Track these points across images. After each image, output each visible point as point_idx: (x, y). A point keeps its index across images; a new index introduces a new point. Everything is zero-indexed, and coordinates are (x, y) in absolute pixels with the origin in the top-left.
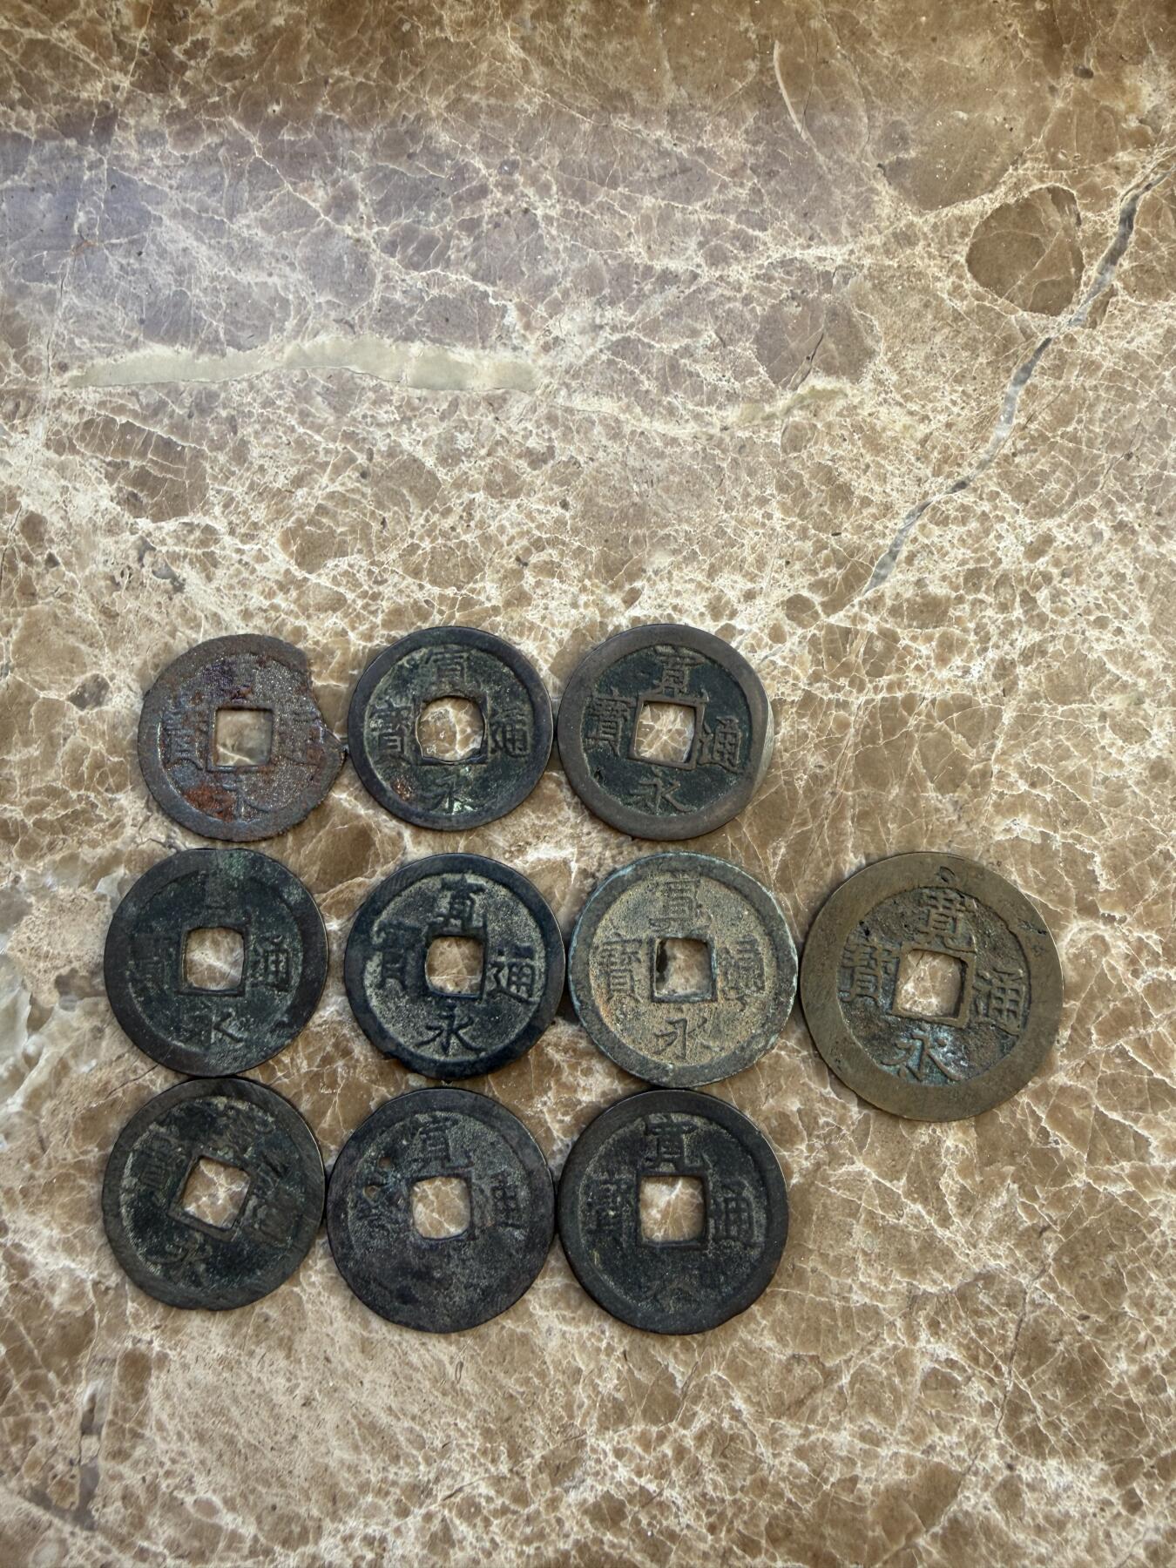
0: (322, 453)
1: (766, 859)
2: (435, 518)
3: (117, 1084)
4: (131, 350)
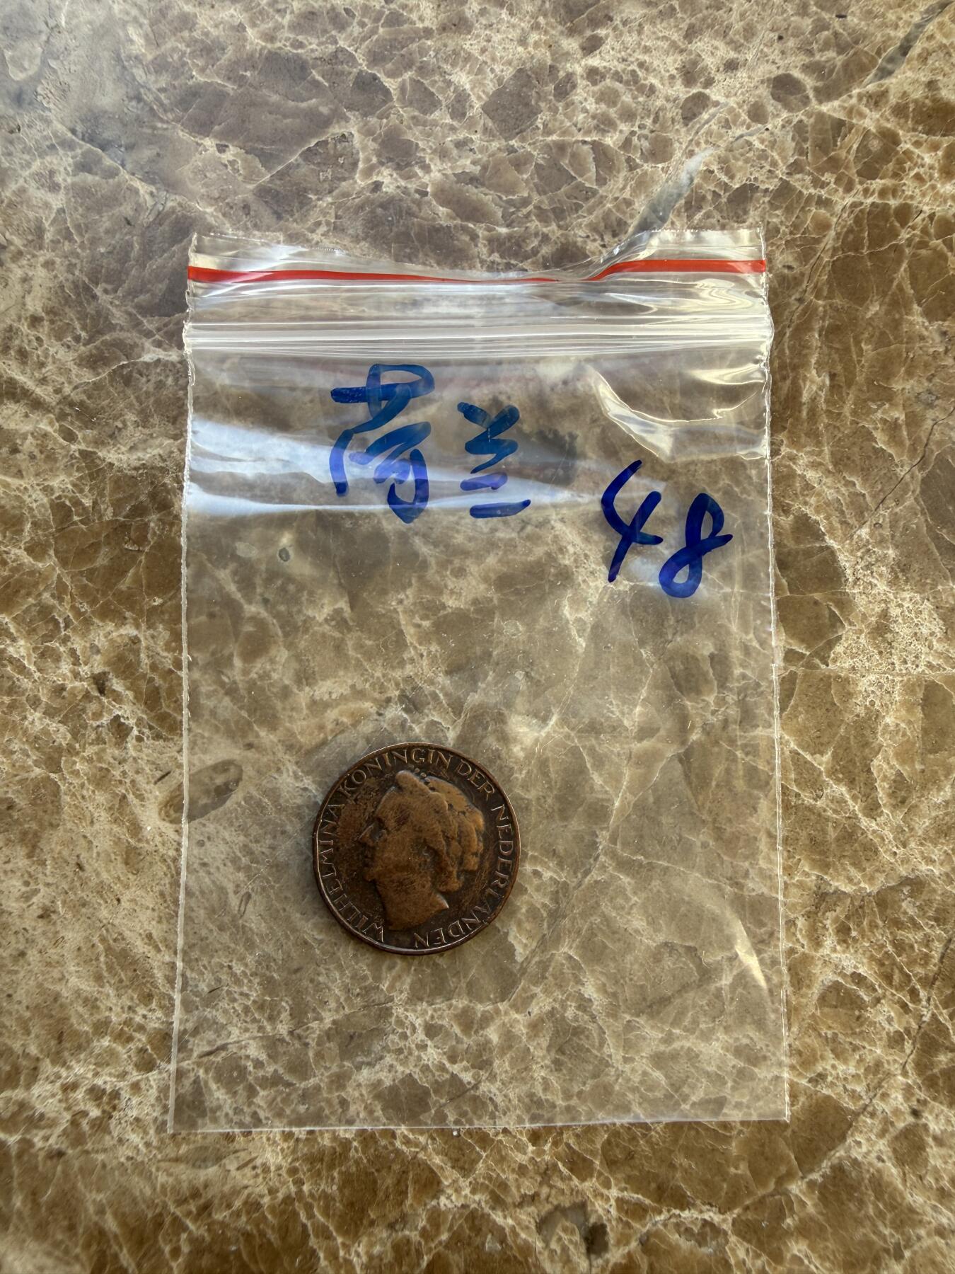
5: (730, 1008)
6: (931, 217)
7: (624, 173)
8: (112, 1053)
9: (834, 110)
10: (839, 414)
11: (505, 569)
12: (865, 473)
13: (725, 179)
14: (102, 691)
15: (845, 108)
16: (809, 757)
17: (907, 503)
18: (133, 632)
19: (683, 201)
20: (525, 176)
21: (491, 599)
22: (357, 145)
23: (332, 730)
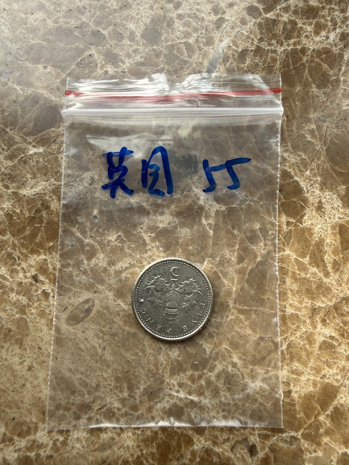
5: (287, 357)
6: (314, 50)
7: (198, 52)
8: (63, 415)
9: (272, 16)
10: (292, 130)
11: (179, 210)
12: (305, 151)
13: (235, 48)
14: (36, 281)
15: (275, 15)
16: (301, 260)
17: (322, 159)
18: (43, 257)
19: (221, 59)
20: (161, 59)
21: (175, 222)
22: (96, 58)
23: (125, 281)
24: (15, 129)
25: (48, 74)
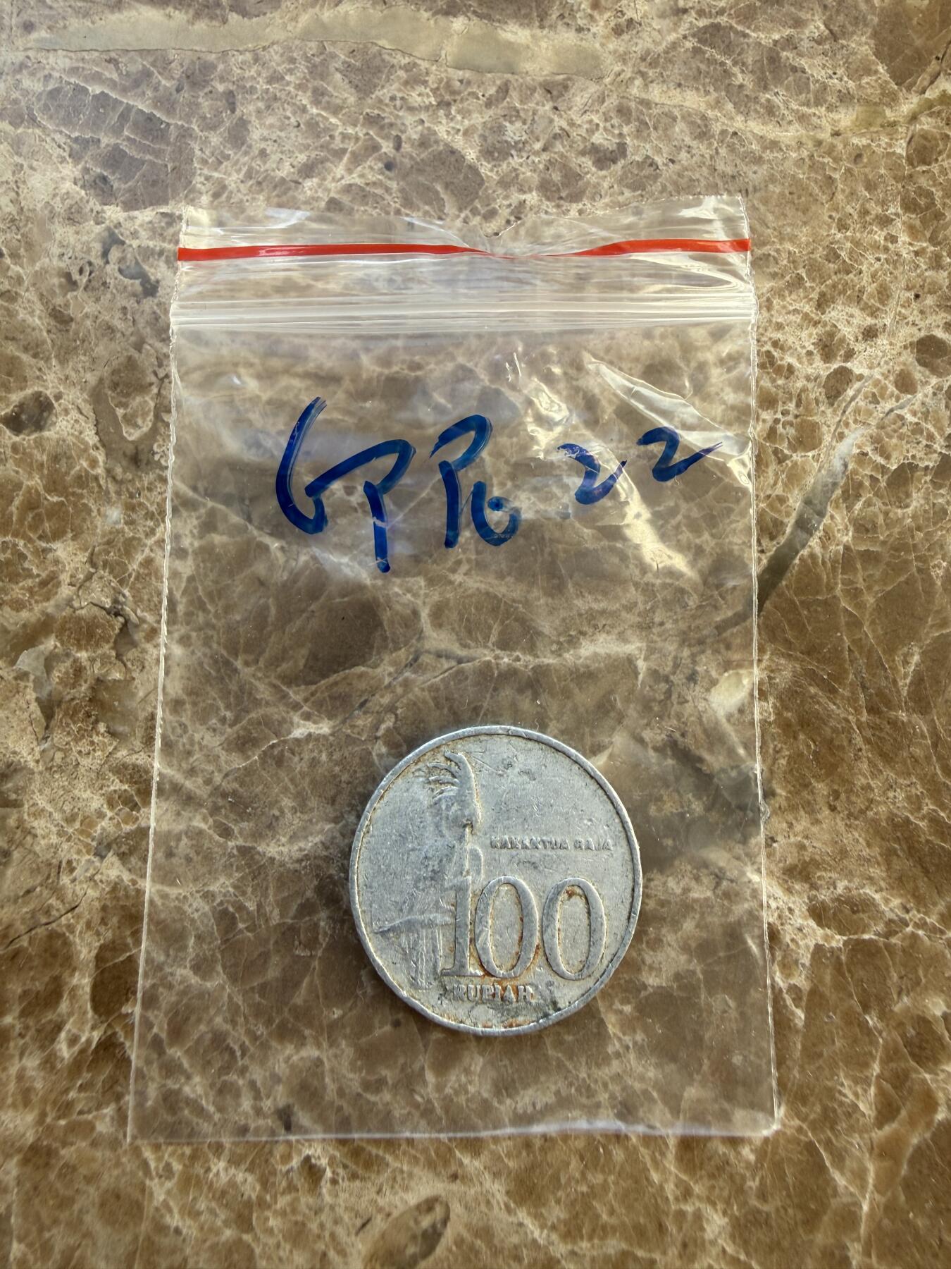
0: (338, 139)
1: (894, 669)
2: (476, 221)
3: (22, 928)
4: (112, 12)
7: (774, 467)
11: (705, 935)
13: (881, 460)
14: (288, 1127)
18: (310, 1052)
19: (839, 491)
21: (694, 972)
22: (489, 470)
23: (542, 1149)
24: (257, 661)
25: (355, 510)
